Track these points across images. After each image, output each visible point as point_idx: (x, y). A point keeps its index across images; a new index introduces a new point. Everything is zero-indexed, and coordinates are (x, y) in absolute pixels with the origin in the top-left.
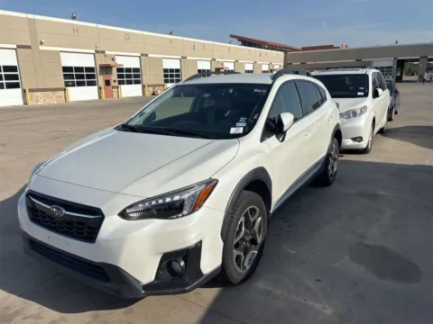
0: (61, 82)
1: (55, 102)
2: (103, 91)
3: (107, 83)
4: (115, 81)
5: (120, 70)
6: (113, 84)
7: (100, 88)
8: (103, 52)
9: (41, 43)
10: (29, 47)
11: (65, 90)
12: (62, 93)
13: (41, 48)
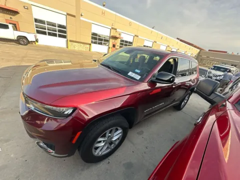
0: (89, 40)
1: (84, 50)
2: (110, 49)
3: (114, 46)
4: (118, 46)
5: (122, 41)
6: (117, 47)
7: (109, 48)
8: (116, 29)
9: (82, 15)
10: (74, 16)
11: (90, 44)
12: (88, 46)
13: (82, 18)
